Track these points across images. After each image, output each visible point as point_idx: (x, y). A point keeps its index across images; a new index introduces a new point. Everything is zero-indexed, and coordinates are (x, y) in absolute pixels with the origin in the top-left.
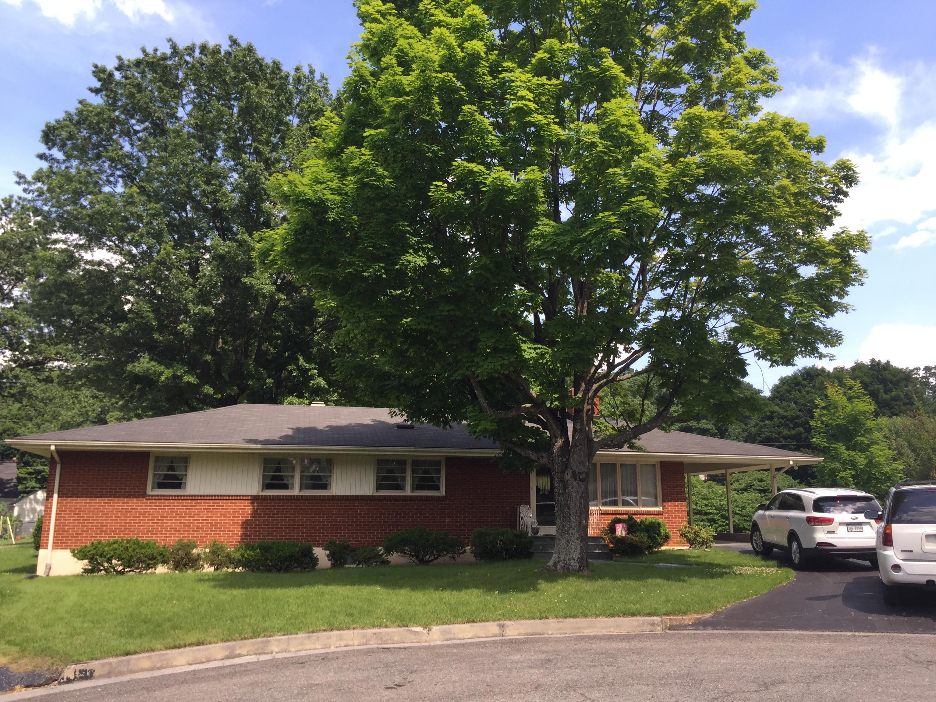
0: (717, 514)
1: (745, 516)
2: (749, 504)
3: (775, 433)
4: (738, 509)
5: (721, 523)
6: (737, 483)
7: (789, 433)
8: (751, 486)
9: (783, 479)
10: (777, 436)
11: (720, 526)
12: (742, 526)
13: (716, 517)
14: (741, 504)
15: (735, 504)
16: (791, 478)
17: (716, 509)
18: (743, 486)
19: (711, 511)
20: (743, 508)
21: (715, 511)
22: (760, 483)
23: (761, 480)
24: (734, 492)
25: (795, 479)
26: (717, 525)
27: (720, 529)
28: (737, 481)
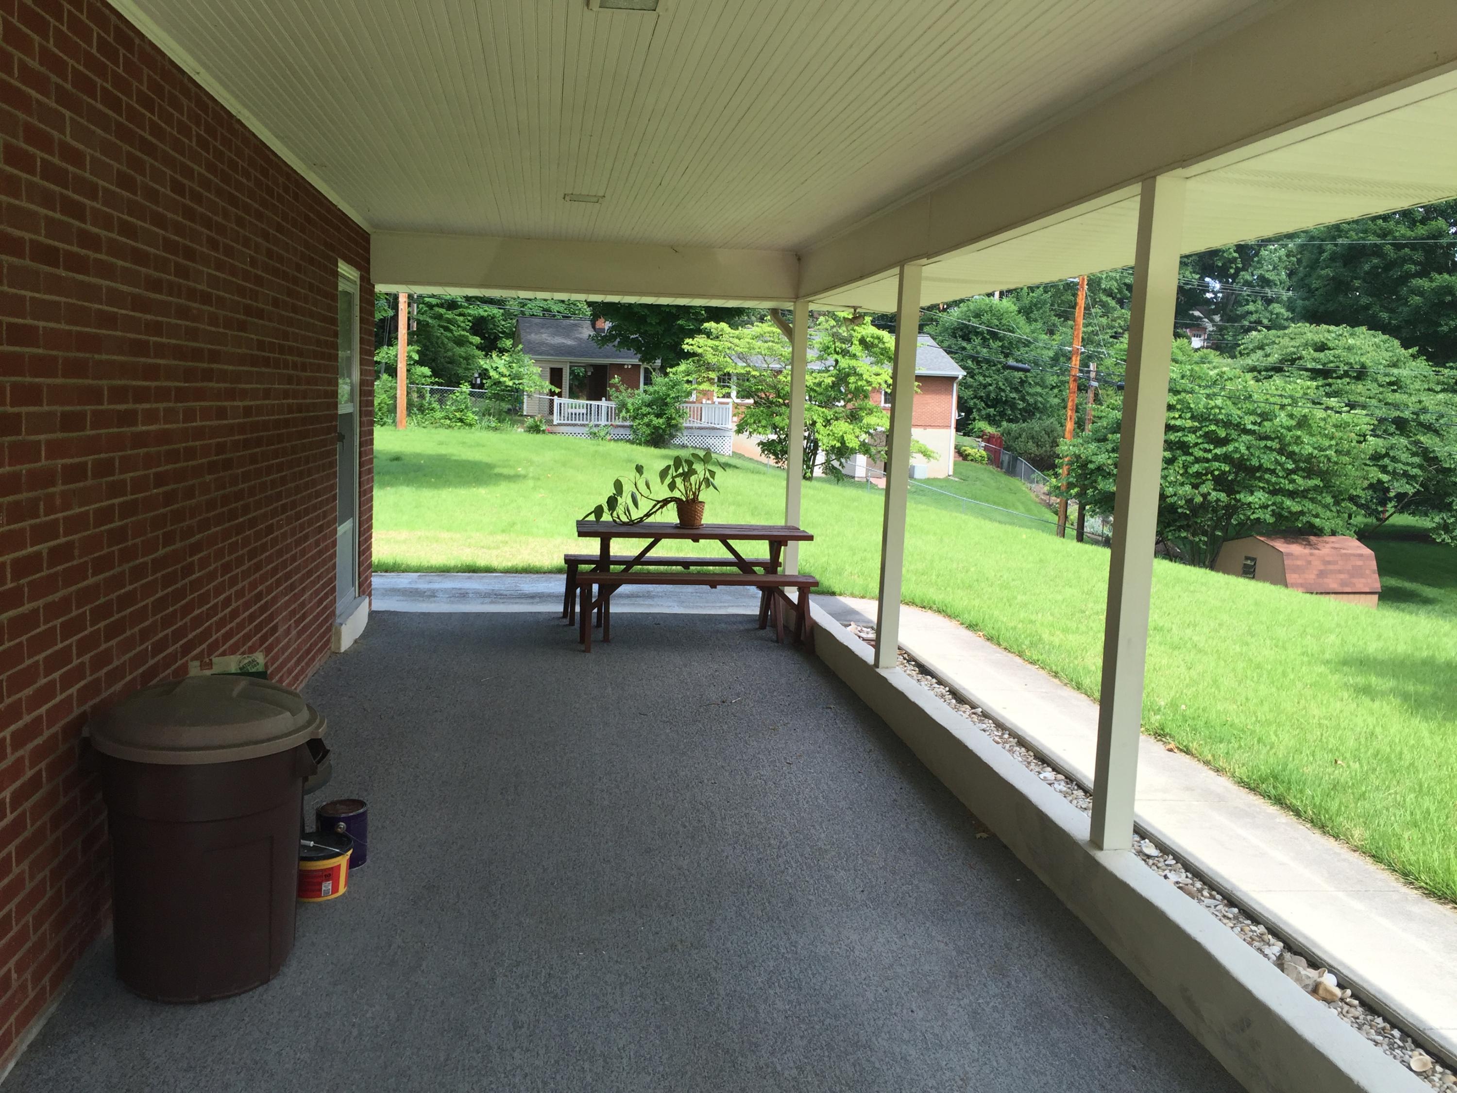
0: (1194, 430)
1: (1267, 438)
2: (1283, 407)
3: (1375, 233)
4: (1252, 418)
5: (1201, 454)
6: (1260, 353)
7: (1409, 233)
8: (1293, 361)
9: (1378, 346)
10: (1379, 241)
11: (1197, 460)
12: (1255, 462)
13: (1191, 438)
14: (1263, 407)
15: (1248, 405)
16: (1397, 343)
17: (1193, 418)
18: (1274, 358)
19: (1178, 423)
20: (1265, 416)
21: (1189, 424)
22: (1317, 355)
23: (1321, 347)
24: (1249, 376)
25: (1406, 345)
26: (1190, 459)
27: (1196, 468)
28: (1261, 347)
